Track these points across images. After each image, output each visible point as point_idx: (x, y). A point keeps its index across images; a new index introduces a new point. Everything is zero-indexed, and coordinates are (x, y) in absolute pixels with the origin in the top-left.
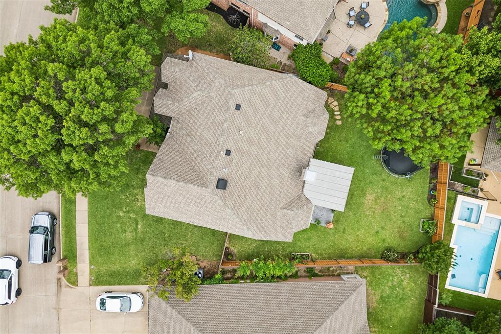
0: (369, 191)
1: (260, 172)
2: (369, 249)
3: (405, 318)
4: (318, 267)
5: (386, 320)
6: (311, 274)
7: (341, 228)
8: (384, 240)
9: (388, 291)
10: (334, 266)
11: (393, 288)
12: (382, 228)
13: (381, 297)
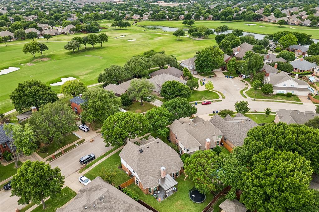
0: (180, 201)
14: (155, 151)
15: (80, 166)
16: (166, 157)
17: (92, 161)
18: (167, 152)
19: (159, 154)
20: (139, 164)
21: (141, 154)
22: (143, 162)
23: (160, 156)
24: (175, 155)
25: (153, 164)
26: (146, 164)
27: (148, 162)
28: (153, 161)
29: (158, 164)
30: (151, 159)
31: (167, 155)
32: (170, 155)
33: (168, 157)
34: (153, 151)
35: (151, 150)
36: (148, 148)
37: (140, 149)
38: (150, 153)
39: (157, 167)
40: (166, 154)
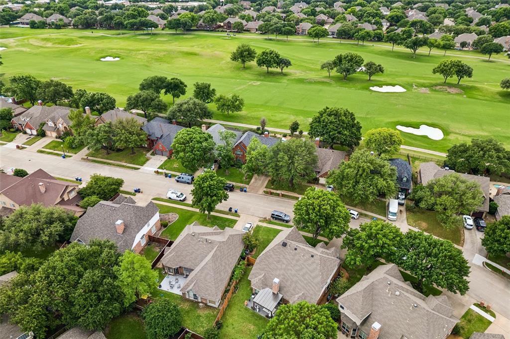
0: (256, 328)
1: (284, 264)
2: (226, 319)
3: (185, 323)
4: (229, 295)
5: (188, 314)
6: (227, 291)
7: (242, 310)
8: (227, 326)
9: (202, 319)
10: (226, 301)
11: (202, 323)
12: (234, 328)
13: (200, 316)
14: (298, 261)
15: (269, 217)
16: (303, 279)
17: (281, 223)
18: (311, 276)
19: (298, 268)
20: (268, 254)
21: (281, 247)
22: (274, 256)
23: (297, 271)
24: (315, 291)
25: (281, 269)
26: (275, 261)
27: (278, 262)
28: (284, 266)
29: (286, 275)
30: (285, 262)
31: (305, 279)
32: (309, 283)
33: (305, 282)
34: (296, 258)
35: (295, 254)
36: (296, 249)
37: (285, 242)
38: (291, 256)
39: (282, 276)
40: (307, 277)
